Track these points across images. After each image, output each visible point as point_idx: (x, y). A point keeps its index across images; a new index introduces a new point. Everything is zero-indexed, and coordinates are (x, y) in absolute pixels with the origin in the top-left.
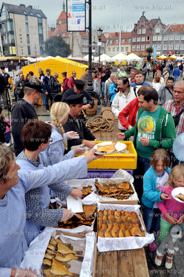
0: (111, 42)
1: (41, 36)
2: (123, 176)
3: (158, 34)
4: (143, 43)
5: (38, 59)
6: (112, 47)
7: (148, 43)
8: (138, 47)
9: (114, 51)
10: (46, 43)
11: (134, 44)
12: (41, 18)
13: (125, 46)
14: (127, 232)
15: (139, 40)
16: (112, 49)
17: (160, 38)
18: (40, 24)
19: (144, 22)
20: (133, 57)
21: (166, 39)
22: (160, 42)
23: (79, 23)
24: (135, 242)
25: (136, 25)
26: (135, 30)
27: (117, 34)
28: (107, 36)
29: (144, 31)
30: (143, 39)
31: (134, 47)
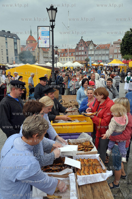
0: (62, 55)
1: (16, 50)
2: (85, 137)
3: (91, 50)
4: (82, 55)
5: (14, 65)
6: (63, 58)
7: (86, 55)
8: (80, 58)
9: (64, 60)
10: (19, 55)
11: (77, 56)
12: (16, 39)
13: (71, 57)
14: (95, 171)
15: (80, 54)
16: (63, 59)
17: (93, 53)
18: (15, 43)
19: (83, 43)
20: (77, 64)
21: (97, 53)
22: (93, 55)
23: (45, 43)
24: (101, 176)
25: (77, 44)
26: (77, 48)
27: (66, 50)
28: (59, 51)
29: (83, 48)
30: (83, 53)
31: (77, 58)
